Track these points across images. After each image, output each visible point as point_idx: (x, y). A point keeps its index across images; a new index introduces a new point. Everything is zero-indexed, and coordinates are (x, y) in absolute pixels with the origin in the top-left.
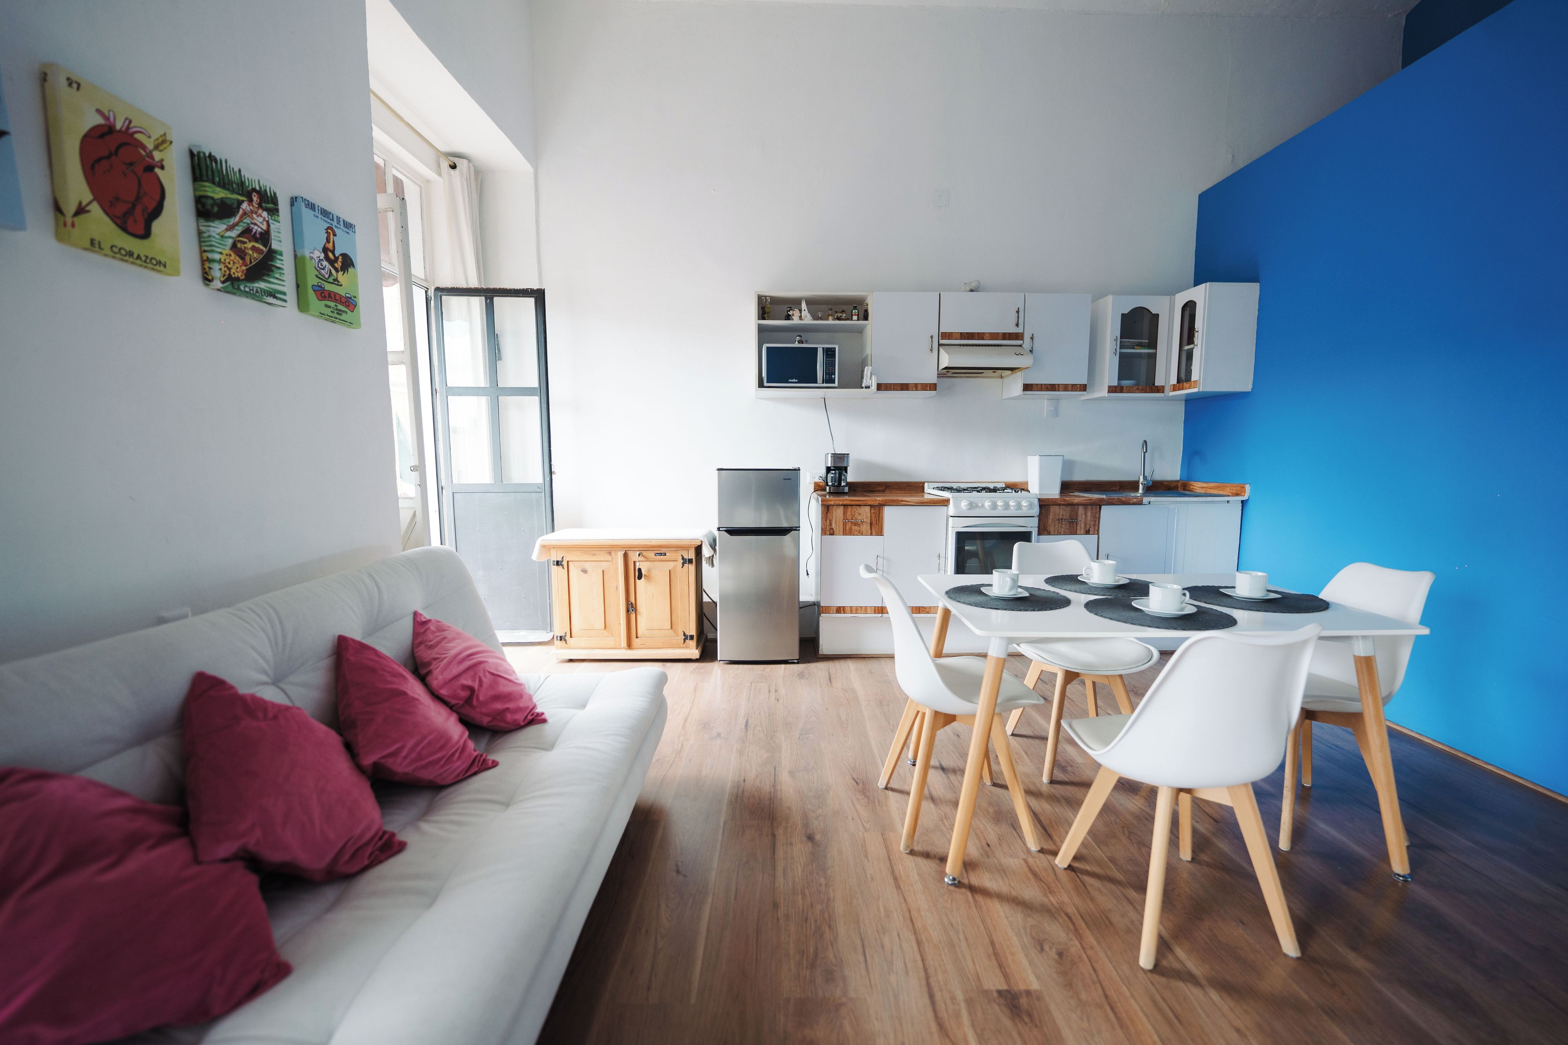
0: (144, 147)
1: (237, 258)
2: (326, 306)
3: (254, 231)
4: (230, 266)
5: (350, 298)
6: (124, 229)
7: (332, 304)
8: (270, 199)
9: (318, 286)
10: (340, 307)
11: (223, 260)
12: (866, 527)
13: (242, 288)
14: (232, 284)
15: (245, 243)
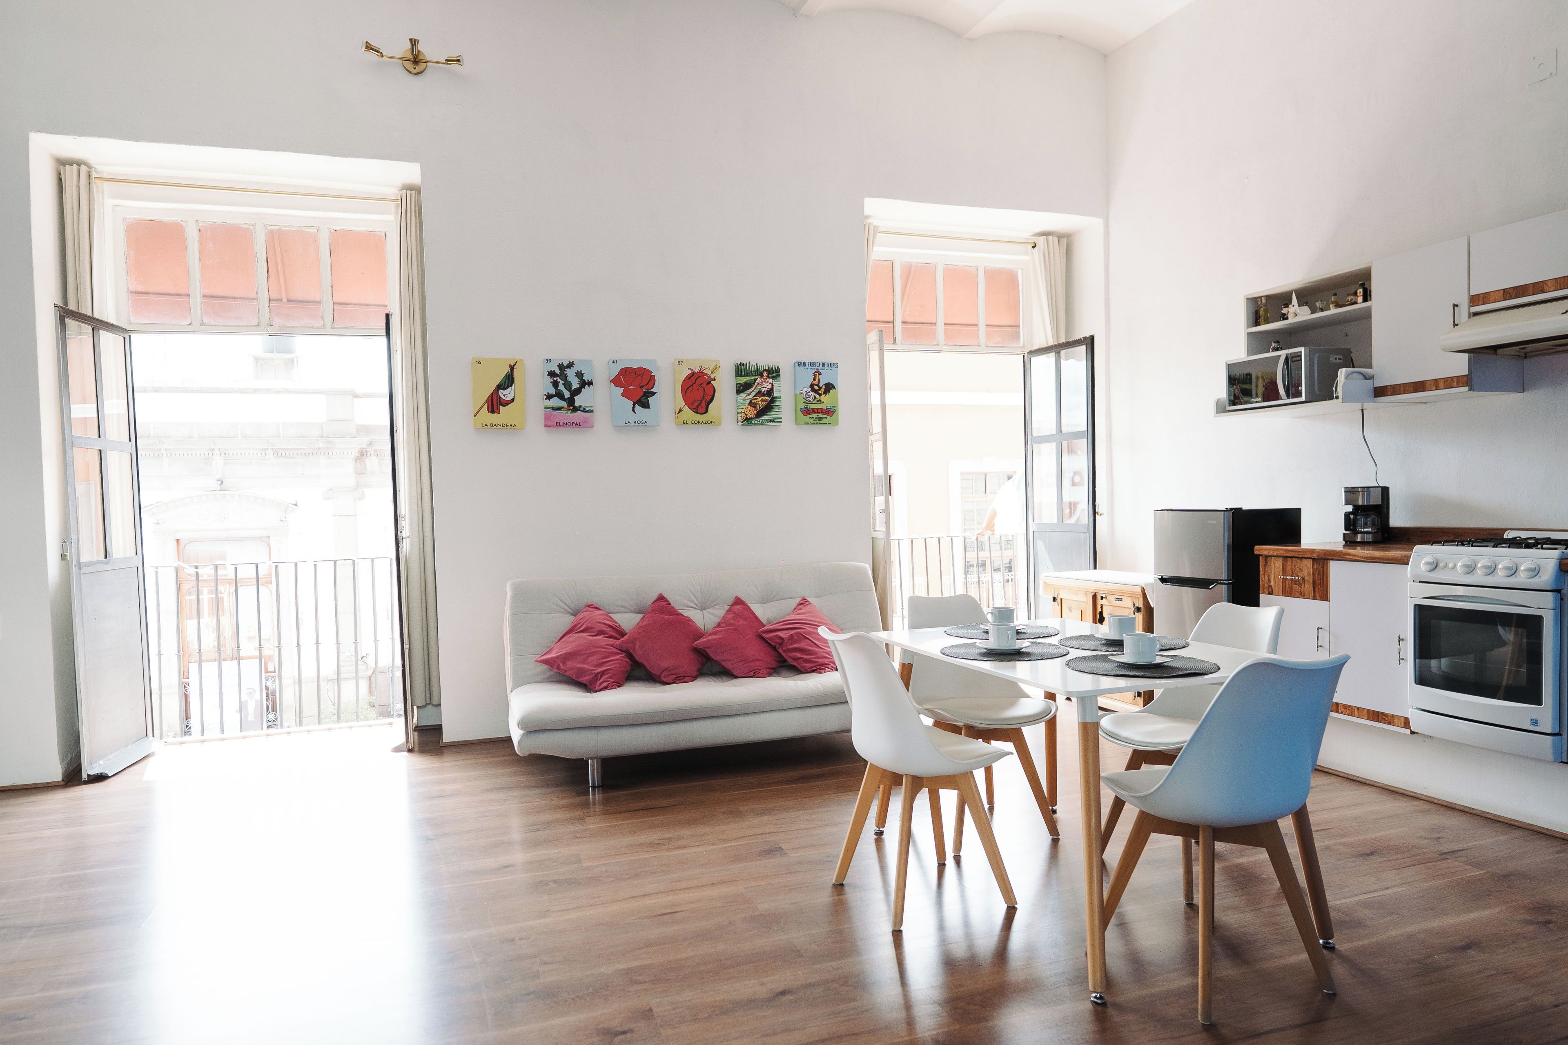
0: (706, 374)
1: (752, 408)
2: (810, 418)
3: (763, 391)
4: (746, 413)
5: (831, 408)
6: (697, 413)
7: (815, 416)
8: (774, 371)
9: (805, 408)
10: (821, 416)
11: (743, 412)
12: (1307, 587)
13: (753, 422)
14: (748, 422)
15: (758, 399)
